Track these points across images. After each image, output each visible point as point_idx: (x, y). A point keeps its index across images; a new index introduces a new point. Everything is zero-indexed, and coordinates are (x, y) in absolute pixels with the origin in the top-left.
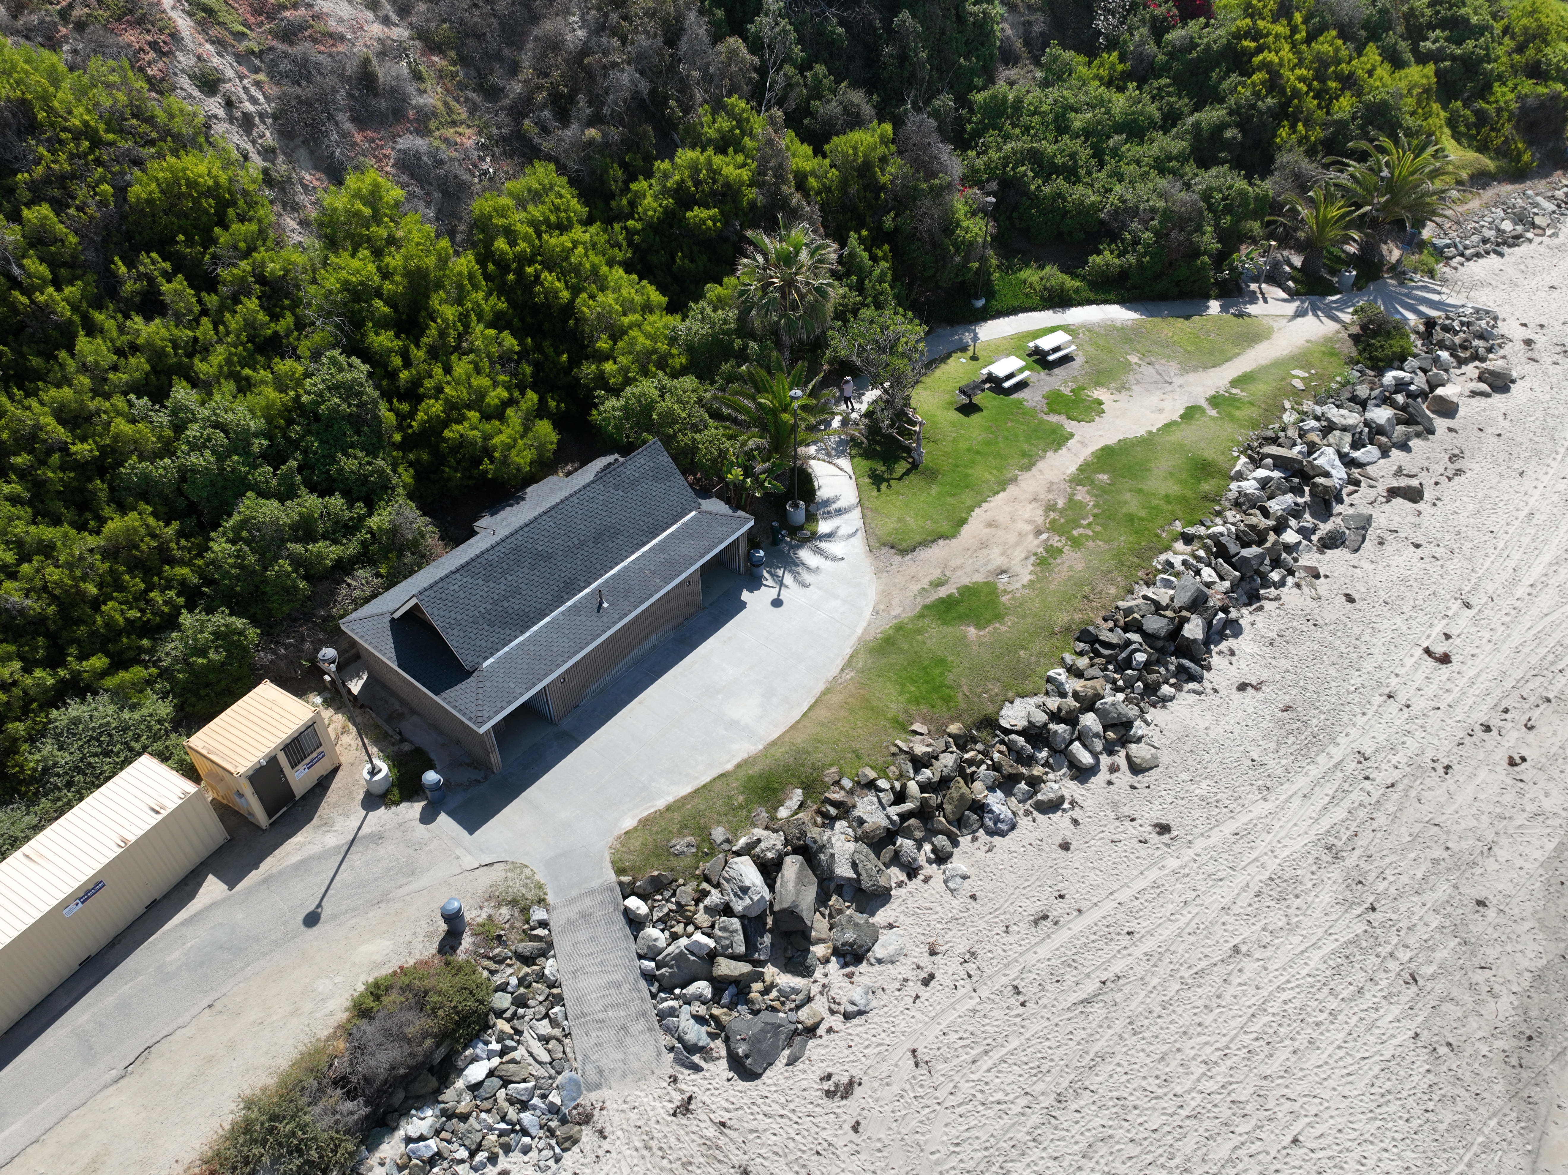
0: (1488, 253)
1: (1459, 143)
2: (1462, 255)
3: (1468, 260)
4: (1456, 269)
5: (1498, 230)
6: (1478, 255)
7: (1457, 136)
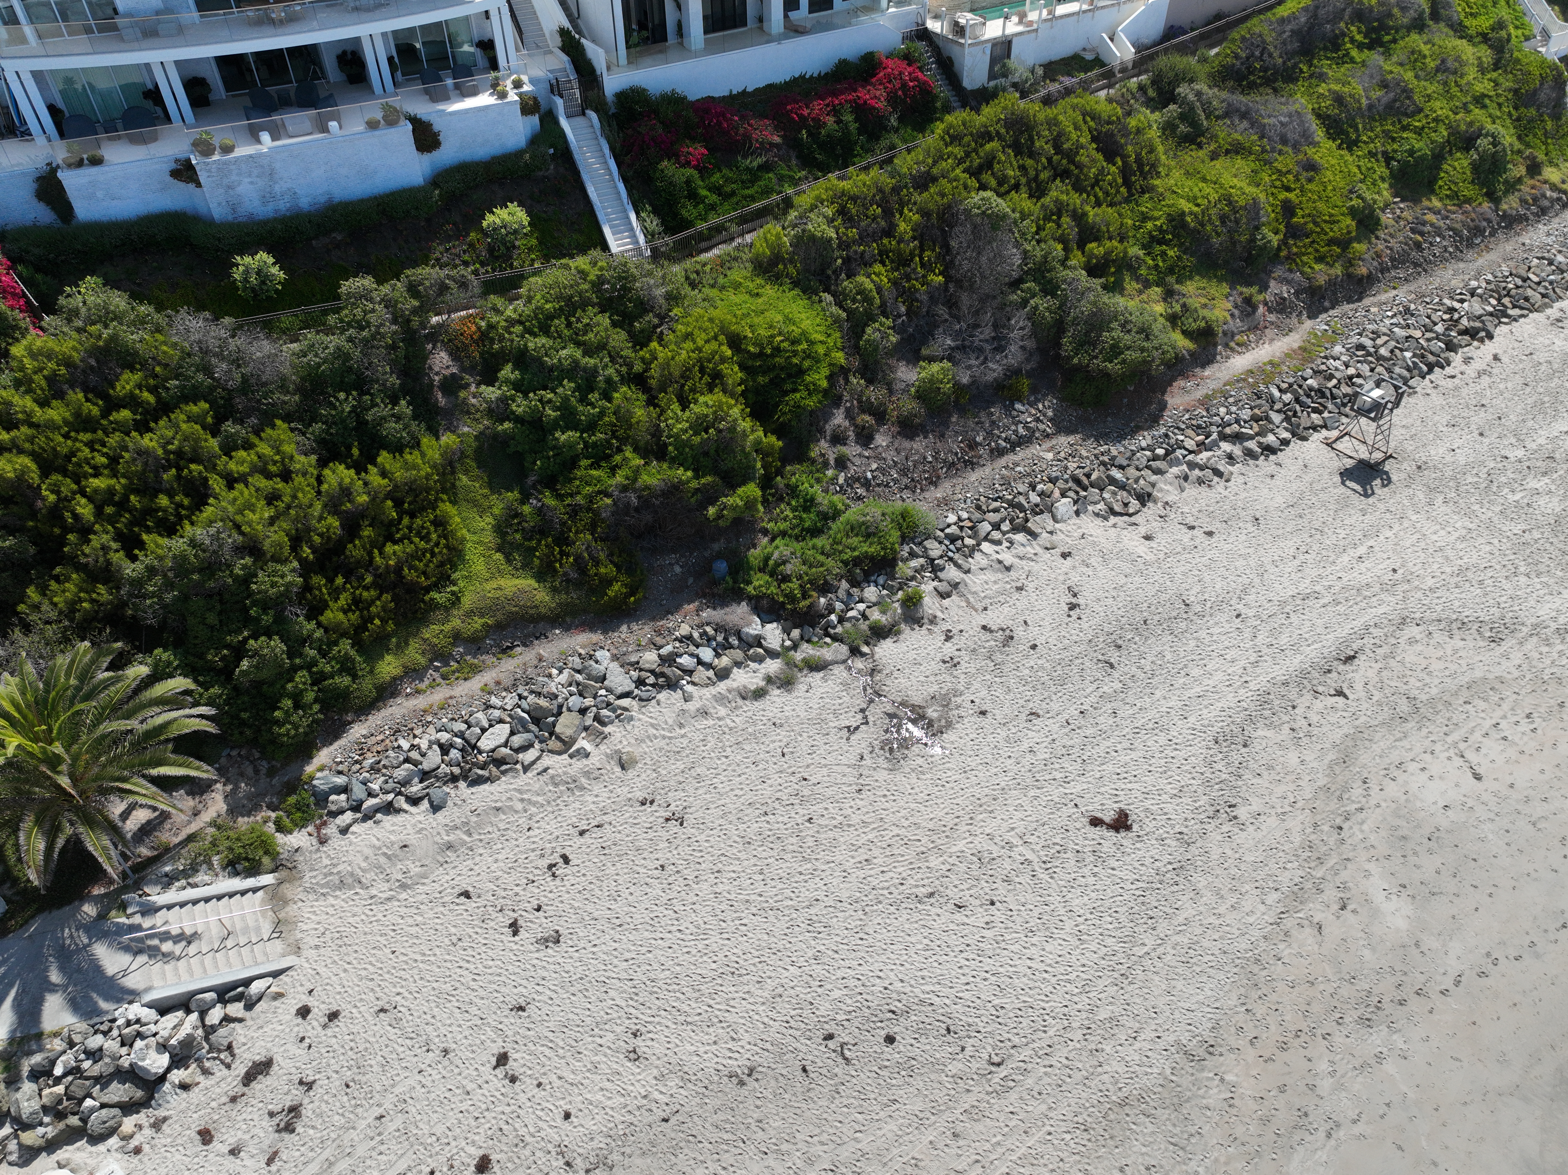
0: (414, 801)
1: (509, 560)
2: (356, 808)
3: (366, 818)
4: (323, 841)
5: (470, 747)
6: (389, 808)
7: (505, 547)
